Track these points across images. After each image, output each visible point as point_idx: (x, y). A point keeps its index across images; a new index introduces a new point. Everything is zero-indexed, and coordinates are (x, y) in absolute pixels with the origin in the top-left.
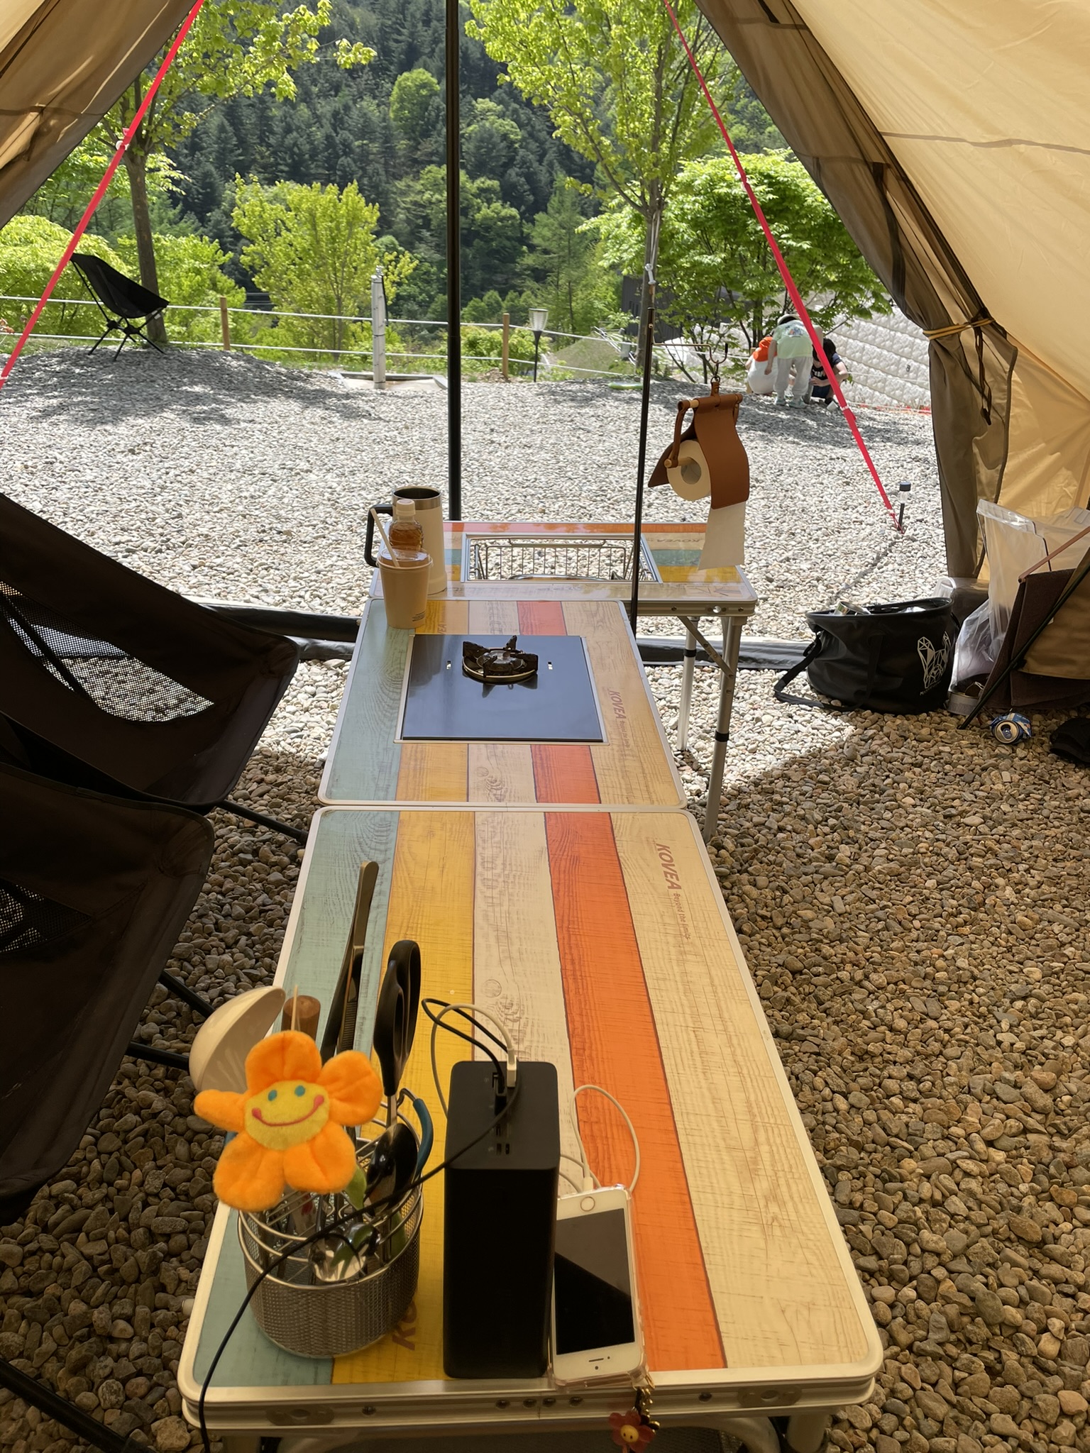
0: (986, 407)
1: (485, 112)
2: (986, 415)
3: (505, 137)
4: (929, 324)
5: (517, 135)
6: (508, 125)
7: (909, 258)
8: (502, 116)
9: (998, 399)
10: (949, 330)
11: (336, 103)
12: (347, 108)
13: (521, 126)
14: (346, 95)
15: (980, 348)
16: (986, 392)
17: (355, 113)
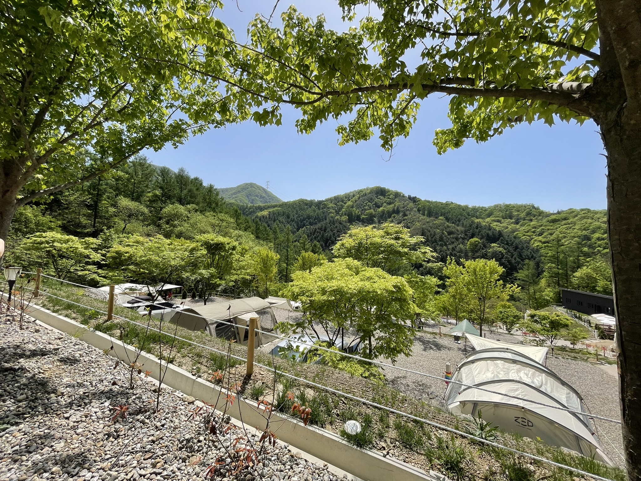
1: (493, 247)
3: (500, 252)
5: (504, 251)
6: (501, 249)
8: (499, 247)
11: (453, 246)
12: (456, 247)
13: (505, 249)
14: (455, 244)
17: (458, 248)
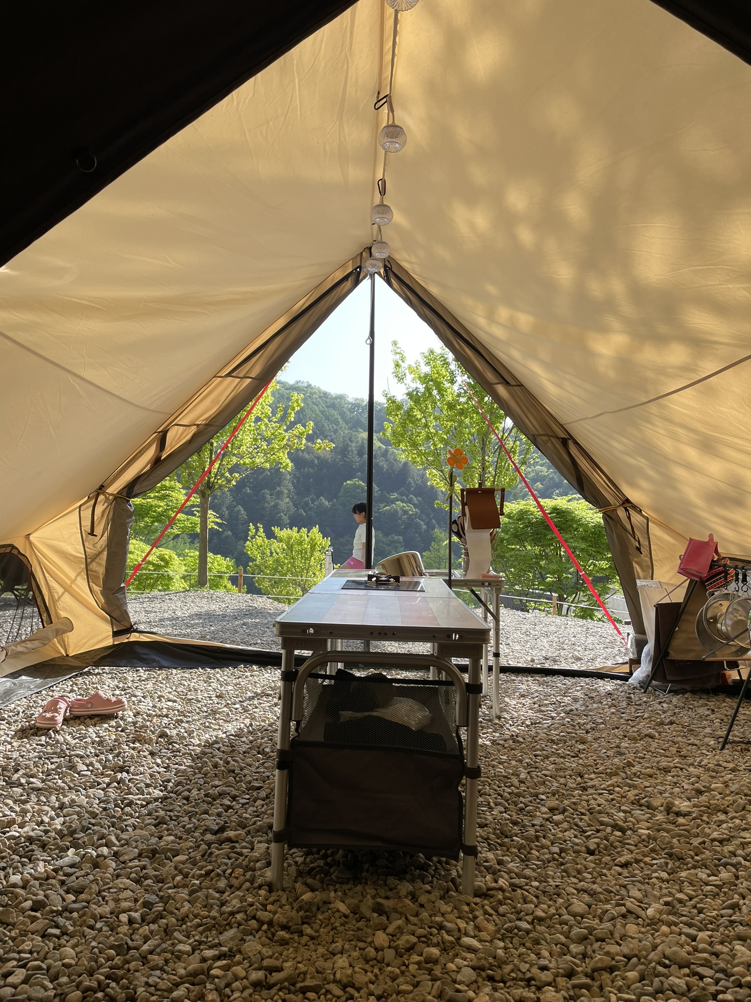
0: (638, 545)
1: (394, 500)
2: (639, 549)
3: (406, 513)
4: (600, 505)
5: (413, 511)
6: (407, 506)
7: (584, 476)
9: (644, 542)
10: (611, 508)
15: (629, 518)
16: (637, 538)
